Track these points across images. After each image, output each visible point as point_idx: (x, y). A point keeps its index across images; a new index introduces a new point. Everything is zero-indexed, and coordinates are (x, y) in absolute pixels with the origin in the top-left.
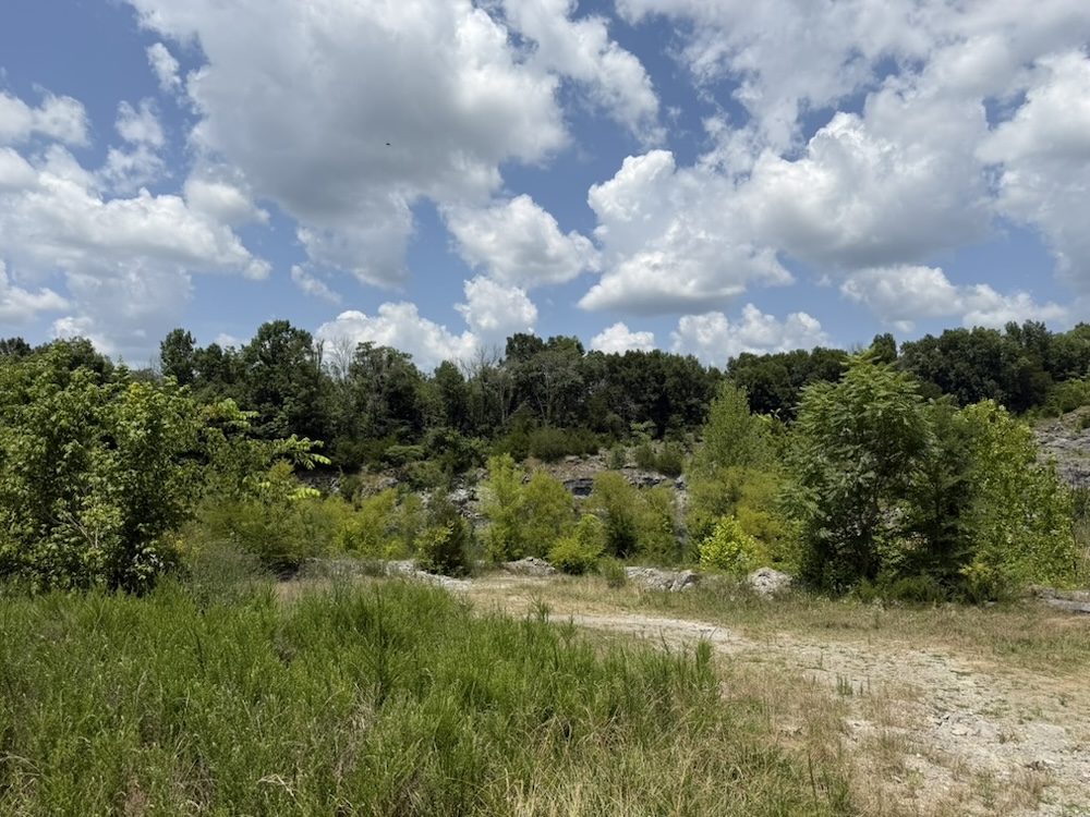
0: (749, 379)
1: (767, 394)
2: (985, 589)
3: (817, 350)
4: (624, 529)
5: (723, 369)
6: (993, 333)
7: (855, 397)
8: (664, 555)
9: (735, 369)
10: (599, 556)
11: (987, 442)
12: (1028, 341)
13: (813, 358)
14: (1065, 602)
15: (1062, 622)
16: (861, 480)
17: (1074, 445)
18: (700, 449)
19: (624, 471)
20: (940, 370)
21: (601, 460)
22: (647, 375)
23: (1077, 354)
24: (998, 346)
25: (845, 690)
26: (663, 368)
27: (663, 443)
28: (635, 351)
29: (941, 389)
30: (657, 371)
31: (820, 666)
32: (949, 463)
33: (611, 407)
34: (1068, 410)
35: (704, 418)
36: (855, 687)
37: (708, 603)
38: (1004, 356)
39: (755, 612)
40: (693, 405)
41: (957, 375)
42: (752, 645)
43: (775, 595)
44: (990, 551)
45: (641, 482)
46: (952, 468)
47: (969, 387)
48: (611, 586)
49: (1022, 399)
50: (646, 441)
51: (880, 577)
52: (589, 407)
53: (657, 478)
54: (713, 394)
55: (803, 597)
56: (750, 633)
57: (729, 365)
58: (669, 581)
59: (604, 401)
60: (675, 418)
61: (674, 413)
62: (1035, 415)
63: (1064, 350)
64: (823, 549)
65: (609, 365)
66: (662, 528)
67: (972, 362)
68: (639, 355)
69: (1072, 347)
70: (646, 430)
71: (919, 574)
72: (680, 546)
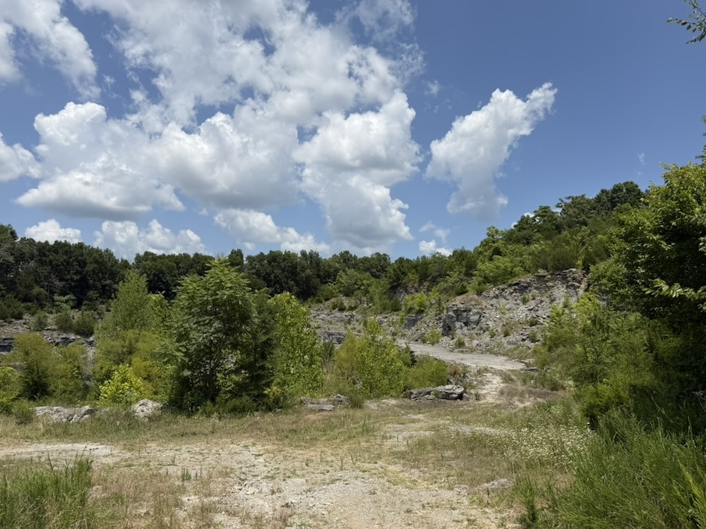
0: (149, 269)
1: (162, 281)
2: (277, 401)
3: (196, 255)
4: (39, 377)
5: (132, 261)
6: (294, 255)
7: (213, 286)
8: (71, 396)
9: (140, 262)
10: (13, 400)
11: (284, 316)
12: (311, 261)
13: (194, 259)
14: (315, 406)
15: (312, 417)
16: (212, 338)
17: (328, 318)
18: (108, 316)
19: (45, 333)
20: (267, 273)
21: (24, 323)
22: (71, 260)
23: (332, 270)
24: (297, 262)
25: (186, 477)
26: (85, 256)
27: (81, 312)
28: (63, 241)
29: (266, 284)
30: (80, 258)
31: (173, 463)
32: (263, 328)
33: (37, 283)
34: (327, 300)
35: (113, 295)
36: (193, 474)
37: (99, 429)
38: (299, 268)
39: (133, 432)
40: (107, 285)
41: (275, 277)
42: (128, 455)
43: (150, 418)
44: (281, 379)
45: (59, 340)
46: (264, 331)
47: (281, 284)
48: (19, 424)
49: (306, 293)
50: (66, 310)
51: (218, 399)
52: (17, 281)
53: (73, 337)
54: (123, 278)
55: (168, 416)
56: (128, 446)
57: (136, 259)
58: (70, 415)
59: (32, 277)
60: (92, 294)
61: (92, 290)
62: (312, 302)
63: (327, 268)
64: (185, 384)
65: (39, 250)
66: (72, 375)
67: (283, 270)
68: (66, 245)
69: (330, 266)
70: (67, 302)
71: (241, 396)
72: (86, 388)
